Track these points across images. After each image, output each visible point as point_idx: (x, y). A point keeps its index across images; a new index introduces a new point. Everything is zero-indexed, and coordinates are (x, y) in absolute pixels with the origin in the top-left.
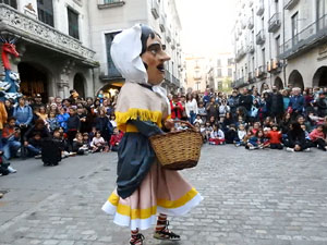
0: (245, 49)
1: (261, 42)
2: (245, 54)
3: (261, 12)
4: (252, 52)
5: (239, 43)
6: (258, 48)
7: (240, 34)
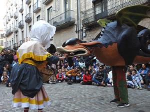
0: (12, 30)
1: (21, 27)
2: (12, 33)
3: (21, 11)
4: (16, 32)
5: (8, 25)
6: (20, 30)
7: (9, 20)
